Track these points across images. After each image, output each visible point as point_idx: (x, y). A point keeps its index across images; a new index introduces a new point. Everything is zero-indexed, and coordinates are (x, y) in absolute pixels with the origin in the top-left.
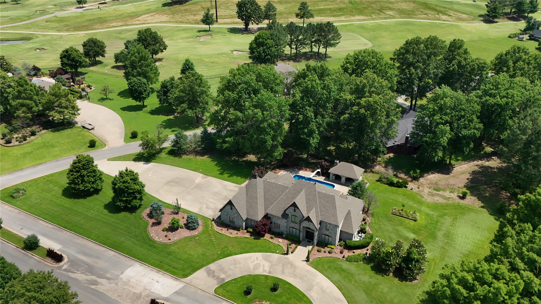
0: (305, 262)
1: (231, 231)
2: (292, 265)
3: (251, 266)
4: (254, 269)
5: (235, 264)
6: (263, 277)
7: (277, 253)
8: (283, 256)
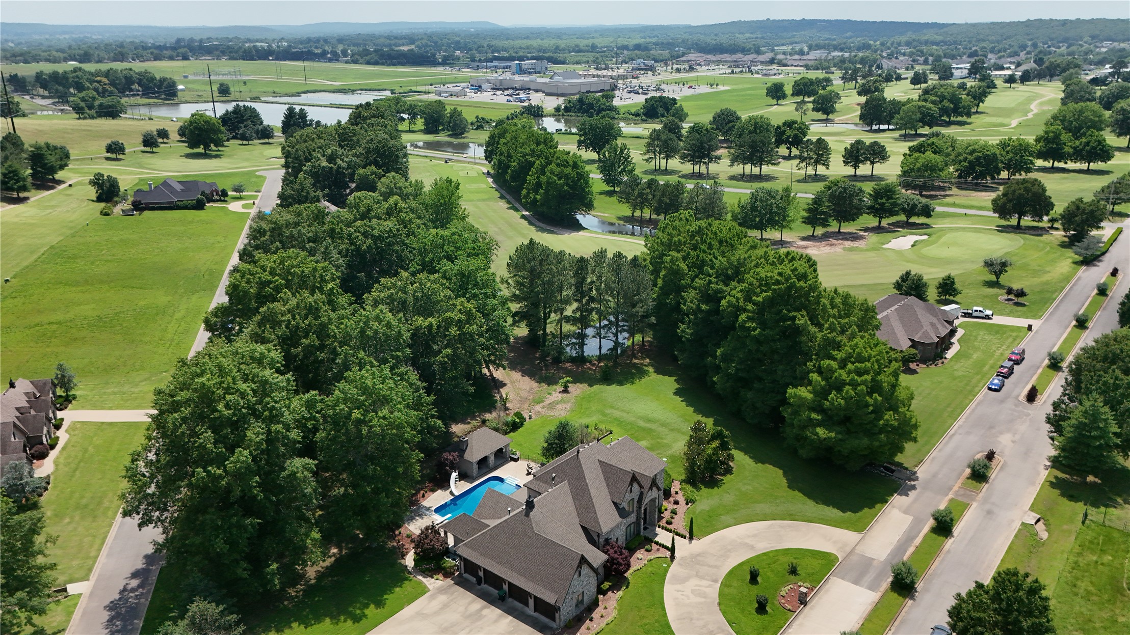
0: (693, 542)
1: (596, 614)
2: (698, 555)
3: (695, 600)
4: (705, 597)
5: (692, 619)
6: (726, 590)
7: (669, 566)
8: (675, 561)
